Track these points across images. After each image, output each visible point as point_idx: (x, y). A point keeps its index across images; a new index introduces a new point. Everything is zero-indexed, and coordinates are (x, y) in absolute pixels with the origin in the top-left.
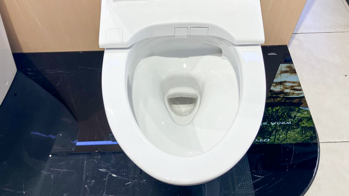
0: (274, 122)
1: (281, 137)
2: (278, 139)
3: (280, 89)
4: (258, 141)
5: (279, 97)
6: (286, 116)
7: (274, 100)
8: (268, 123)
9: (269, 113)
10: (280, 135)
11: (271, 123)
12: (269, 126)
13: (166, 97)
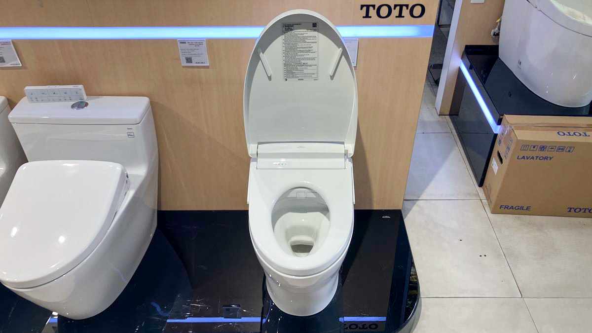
13: (289, 242)
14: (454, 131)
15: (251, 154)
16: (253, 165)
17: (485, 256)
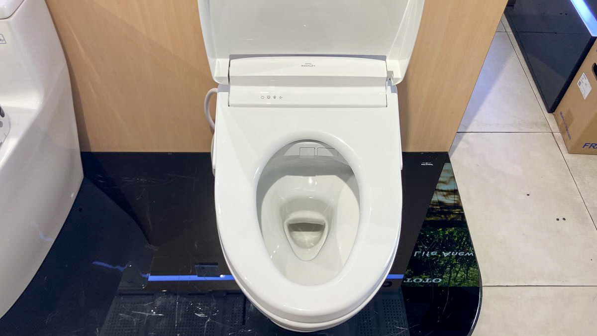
0: (447, 251)
1: (459, 275)
2: (455, 279)
3: (455, 201)
4: (423, 282)
5: (453, 213)
6: (465, 242)
7: (445, 217)
8: (438, 254)
9: (439, 236)
10: (457, 272)
11: (443, 252)
12: (441, 258)
13: (285, 223)
14: (509, 30)
15: (217, 78)
16: (222, 98)
17: (564, 219)
